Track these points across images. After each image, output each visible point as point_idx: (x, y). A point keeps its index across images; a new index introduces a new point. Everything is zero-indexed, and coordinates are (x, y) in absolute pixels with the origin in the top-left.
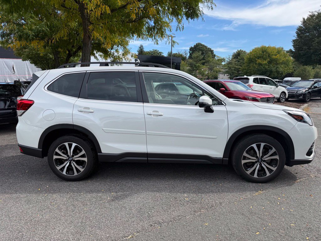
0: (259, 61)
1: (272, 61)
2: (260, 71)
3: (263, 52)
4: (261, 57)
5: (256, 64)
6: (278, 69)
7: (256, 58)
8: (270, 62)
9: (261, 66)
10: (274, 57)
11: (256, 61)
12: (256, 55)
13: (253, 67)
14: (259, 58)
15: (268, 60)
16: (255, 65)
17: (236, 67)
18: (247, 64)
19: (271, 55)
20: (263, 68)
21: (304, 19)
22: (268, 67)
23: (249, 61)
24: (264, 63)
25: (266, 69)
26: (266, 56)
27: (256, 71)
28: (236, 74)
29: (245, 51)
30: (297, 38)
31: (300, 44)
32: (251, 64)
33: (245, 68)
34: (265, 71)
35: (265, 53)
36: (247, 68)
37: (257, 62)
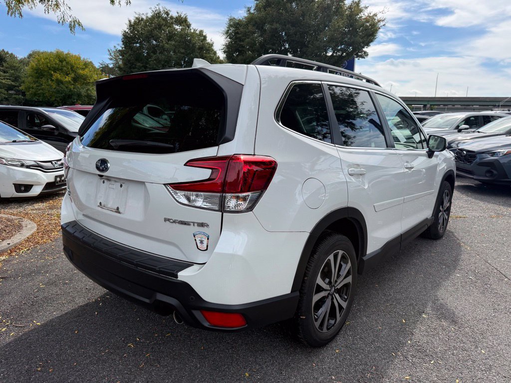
0: (57, 75)
1: (78, 77)
2: (62, 93)
3: (61, 61)
4: (58, 69)
5: (52, 80)
6: (89, 92)
7: (50, 69)
8: (75, 80)
9: (61, 85)
10: (81, 72)
11: (52, 75)
12: (49, 65)
13: (47, 85)
14: (55, 70)
15: (73, 75)
16: (50, 82)
17: (4, 81)
18: (34, 79)
19: (75, 68)
20: (66, 89)
21: (130, 21)
22: (74, 88)
23: (36, 73)
24: (67, 79)
25: (70, 90)
26: (68, 68)
27: (53, 92)
28: (4, 94)
29: (12, 54)
30: (124, 49)
31: (132, 58)
32: (43, 80)
33: (31, 85)
34: (70, 93)
35: (64, 63)
36: (35, 86)
37: (54, 78)
